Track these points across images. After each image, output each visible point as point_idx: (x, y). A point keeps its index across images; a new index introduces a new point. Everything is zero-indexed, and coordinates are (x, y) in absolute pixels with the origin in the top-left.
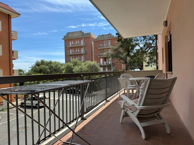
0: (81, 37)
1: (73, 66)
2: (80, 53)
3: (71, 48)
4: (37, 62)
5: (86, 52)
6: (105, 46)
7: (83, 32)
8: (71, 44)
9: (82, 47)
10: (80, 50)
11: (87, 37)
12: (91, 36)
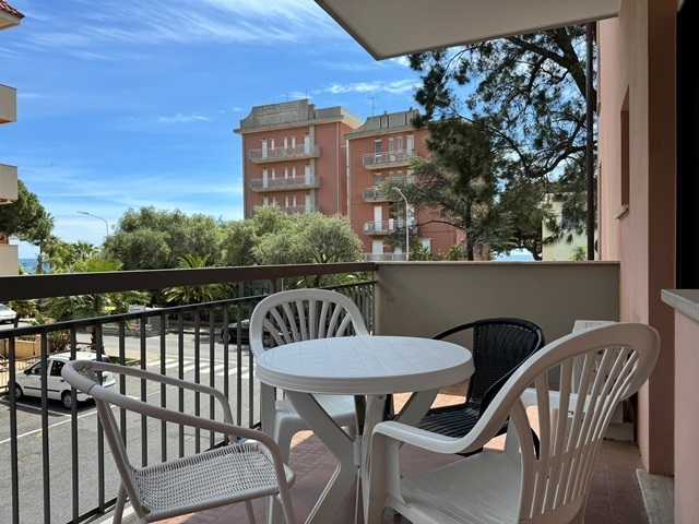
0: (305, 124)
1: (259, 234)
2: (300, 186)
3: (268, 165)
4: (128, 216)
5: (321, 180)
6: (393, 158)
7: (312, 106)
8: (266, 151)
9: (306, 161)
10: (301, 172)
11: (325, 123)
12: (343, 121)
